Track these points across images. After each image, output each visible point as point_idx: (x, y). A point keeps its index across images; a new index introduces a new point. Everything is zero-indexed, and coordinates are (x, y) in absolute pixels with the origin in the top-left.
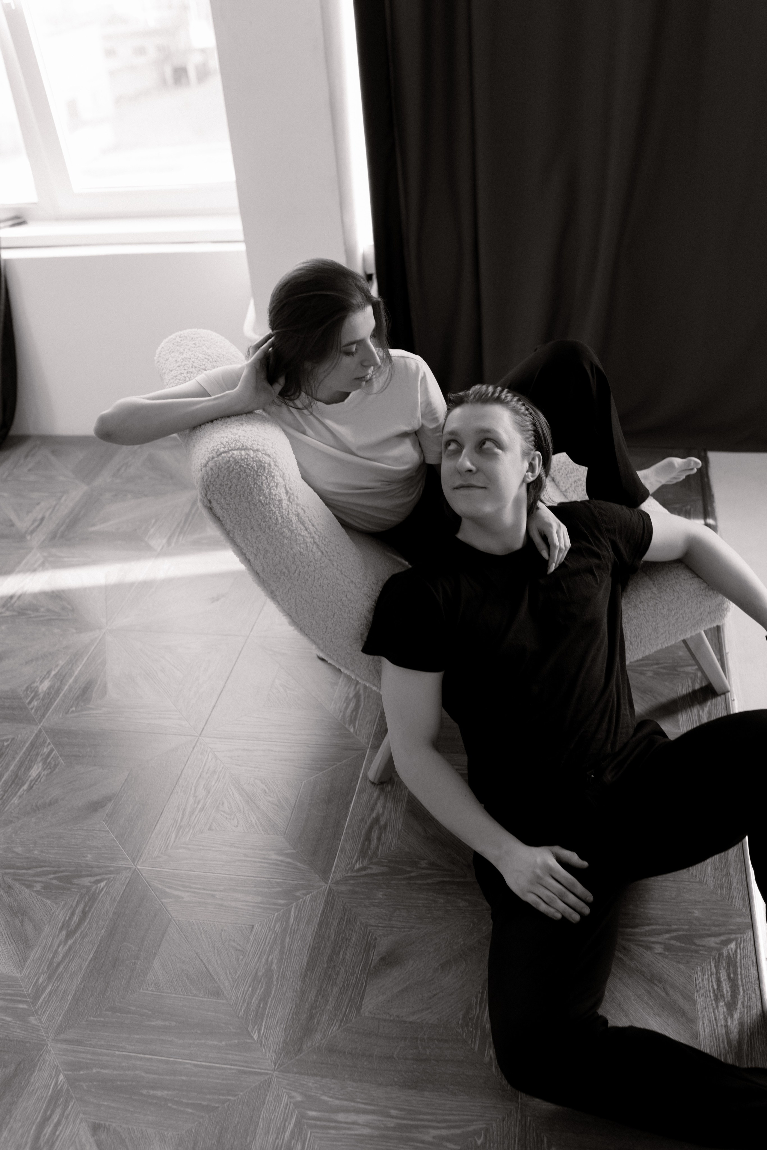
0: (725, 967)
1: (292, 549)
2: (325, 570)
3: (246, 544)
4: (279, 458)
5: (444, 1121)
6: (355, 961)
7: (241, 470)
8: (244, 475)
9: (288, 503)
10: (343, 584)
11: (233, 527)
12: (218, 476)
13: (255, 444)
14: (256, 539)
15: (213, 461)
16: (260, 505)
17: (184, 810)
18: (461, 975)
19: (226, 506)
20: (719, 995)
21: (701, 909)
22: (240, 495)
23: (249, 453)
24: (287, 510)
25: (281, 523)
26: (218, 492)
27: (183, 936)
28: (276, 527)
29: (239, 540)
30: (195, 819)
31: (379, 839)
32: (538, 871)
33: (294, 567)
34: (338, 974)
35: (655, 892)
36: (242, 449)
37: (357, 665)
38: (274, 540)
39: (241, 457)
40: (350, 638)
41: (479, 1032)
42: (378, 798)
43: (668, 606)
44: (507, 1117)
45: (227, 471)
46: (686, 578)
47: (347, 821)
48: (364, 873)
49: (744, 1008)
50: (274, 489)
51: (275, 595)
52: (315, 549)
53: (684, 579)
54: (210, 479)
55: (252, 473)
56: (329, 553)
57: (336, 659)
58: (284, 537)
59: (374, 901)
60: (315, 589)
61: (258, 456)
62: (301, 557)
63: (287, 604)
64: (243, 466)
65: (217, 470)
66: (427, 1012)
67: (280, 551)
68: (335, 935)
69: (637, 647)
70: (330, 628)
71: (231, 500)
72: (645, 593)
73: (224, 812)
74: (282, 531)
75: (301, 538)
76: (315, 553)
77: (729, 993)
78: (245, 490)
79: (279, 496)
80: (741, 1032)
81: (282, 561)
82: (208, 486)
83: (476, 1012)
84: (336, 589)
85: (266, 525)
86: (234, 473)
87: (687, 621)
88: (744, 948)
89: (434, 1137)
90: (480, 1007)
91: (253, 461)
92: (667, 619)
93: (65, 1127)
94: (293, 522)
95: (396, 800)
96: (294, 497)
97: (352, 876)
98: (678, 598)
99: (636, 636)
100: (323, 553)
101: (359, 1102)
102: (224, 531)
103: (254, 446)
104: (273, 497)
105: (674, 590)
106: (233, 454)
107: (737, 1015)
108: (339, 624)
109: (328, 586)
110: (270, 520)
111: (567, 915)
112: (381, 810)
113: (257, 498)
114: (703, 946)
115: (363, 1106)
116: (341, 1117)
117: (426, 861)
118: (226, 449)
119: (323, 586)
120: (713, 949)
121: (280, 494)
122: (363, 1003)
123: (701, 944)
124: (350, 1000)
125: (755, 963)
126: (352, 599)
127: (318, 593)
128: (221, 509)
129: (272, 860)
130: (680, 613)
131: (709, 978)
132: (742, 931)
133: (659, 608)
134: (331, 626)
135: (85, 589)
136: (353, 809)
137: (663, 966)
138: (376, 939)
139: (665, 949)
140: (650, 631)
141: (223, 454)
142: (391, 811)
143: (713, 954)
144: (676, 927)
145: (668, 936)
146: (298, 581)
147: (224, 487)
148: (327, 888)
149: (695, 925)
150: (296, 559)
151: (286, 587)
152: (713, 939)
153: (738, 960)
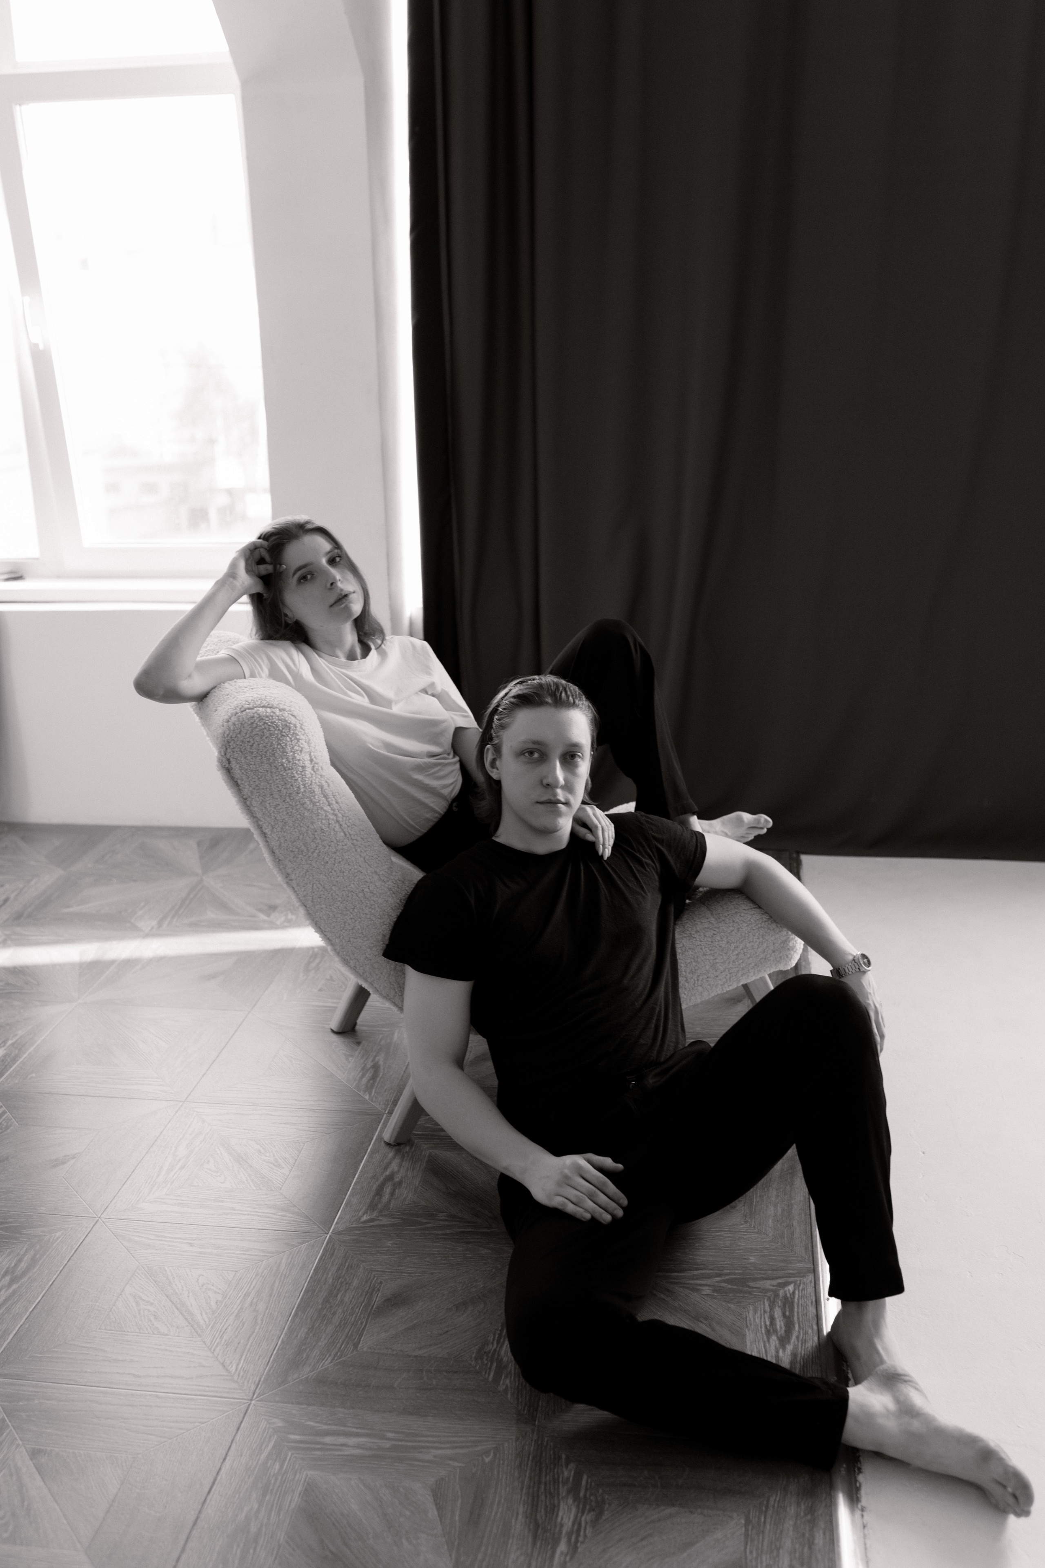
0: (780, 1306)
1: (312, 823)
2: (347, 854)
3: (264, 814)
4: (306, 722)
5: (448, 1442)
6: (354, 1303)
7: (265, 728)
8: (267, 734)
9: (312, 772)
10: (366, 873)
11: (252, 792)
12: (240, 732)
14: (275, 808)
15: (236, 717)
16: (282, 769)
17: (162, 1167)
18: (478, 1314)
19: (245, 767)
20: (772, 1331)
21: (758, 1255)
22: (261, 756)
23: (274, 711)
24: (311, 779)
25: (303, 792)
26: (239, 749)
27: (152, 1281)
28: (298, 796)
29: (256, 809)
30: (173, 1176)
31: (392, 1194)
32: (567, 1171)
33: (313, 845)
34: (334, 1313)
35: (707, 1241)
36: (267, 707)
38: (294, 811)
39: (266, 715)
41: (495, 1364)
42: (394, 1158)
43: (727, 938)
44: (521, 1438)
45: (250, 728)
46: (745, 908)
47: (355, 1179)
48: (372, 1224)
49: (798, 1341)
50: (298, 754)
51: (291, 880)
52: (337, 828)
54: (231, 734)
55: (276, 732)
56: (352, 836)
57: (352, 966)
58: (305, 809)
59: (382, 1249)
60: (335, 874)
61: (284, 715)
62: (322, 834)
63: (303, 889)
64: (267, 724)
65: (240, 724)
66: (436, 1347)
67: (299, 825)
68: (333, 1280)
69: (693, 987)
70: (349, 924)
71: (251, 760)
72: (702, 923)
73: (210, 1170)
74: (304, 802)
75: (323, 812)
76: (337, 832)
77: (783, 1329)
78: (267, 750)
79: (303, 762)
80: (792, 1363)
81: (301, 837)
82: (229, 742)
83: (492, 1346)
84: (357, 877)
85: (286, 793)
86: (257, 729)
87: (749, 958)
88: (803, 1289)
89: (435, 1456)
90: (498, 1342)
91: (279, 720)
92: (726, 953)
94: (316, 792)
95: (414, 1159)
96: (319, 767)
97: (357, 1227)
98: (738, 929)
99: (692, 972)
100: (345, 835)
101: (349, 1427)
102: (241, 799)
103: (281, 705)
104: (297, 762)
105: (733, 921)
106: (258, 710)
107: (789, 1348)
108: (359, 919)
109: (349, 872)
110: (291, 787)
111: (597, 1216)
112: (396, 1169)
113: (280, 760)
114: (757, 1288)
115: (355, 1430)
116: (328, 1440)
117: (444, 1214)
118: (251, 706)
119: (344, 872)
120: (768, 1290)
121: (305, 761)
122: (362, 1339)
123: (754, 1286)
124: (346, 1337)
125: (814, 1303)
126: (375, 892)
127: (338, 879)
128: (241, 770)
129: (263, 1213)
130: (741, 947)
131: (761, 1315)
132: (802, 1275)
133: (717, 940)
134: (349, 921)
135: (54, 966)
136: (364, 1167)
137: (710, 1305)
138: (381, 1283)
139: (715, 1290)
140: (707, 967)
141: (247, 710)
142: (408, 1168)
143: (769, 1294)
144: (728, 1271)
145: (718, 1279)
146: (317, 863)
147: (246, 745)
148: (327, 1238)
149: (750, 1270)
150: (316, 836)
151: (303, 869)
152: (769, 1282)
153: (796, 1300)
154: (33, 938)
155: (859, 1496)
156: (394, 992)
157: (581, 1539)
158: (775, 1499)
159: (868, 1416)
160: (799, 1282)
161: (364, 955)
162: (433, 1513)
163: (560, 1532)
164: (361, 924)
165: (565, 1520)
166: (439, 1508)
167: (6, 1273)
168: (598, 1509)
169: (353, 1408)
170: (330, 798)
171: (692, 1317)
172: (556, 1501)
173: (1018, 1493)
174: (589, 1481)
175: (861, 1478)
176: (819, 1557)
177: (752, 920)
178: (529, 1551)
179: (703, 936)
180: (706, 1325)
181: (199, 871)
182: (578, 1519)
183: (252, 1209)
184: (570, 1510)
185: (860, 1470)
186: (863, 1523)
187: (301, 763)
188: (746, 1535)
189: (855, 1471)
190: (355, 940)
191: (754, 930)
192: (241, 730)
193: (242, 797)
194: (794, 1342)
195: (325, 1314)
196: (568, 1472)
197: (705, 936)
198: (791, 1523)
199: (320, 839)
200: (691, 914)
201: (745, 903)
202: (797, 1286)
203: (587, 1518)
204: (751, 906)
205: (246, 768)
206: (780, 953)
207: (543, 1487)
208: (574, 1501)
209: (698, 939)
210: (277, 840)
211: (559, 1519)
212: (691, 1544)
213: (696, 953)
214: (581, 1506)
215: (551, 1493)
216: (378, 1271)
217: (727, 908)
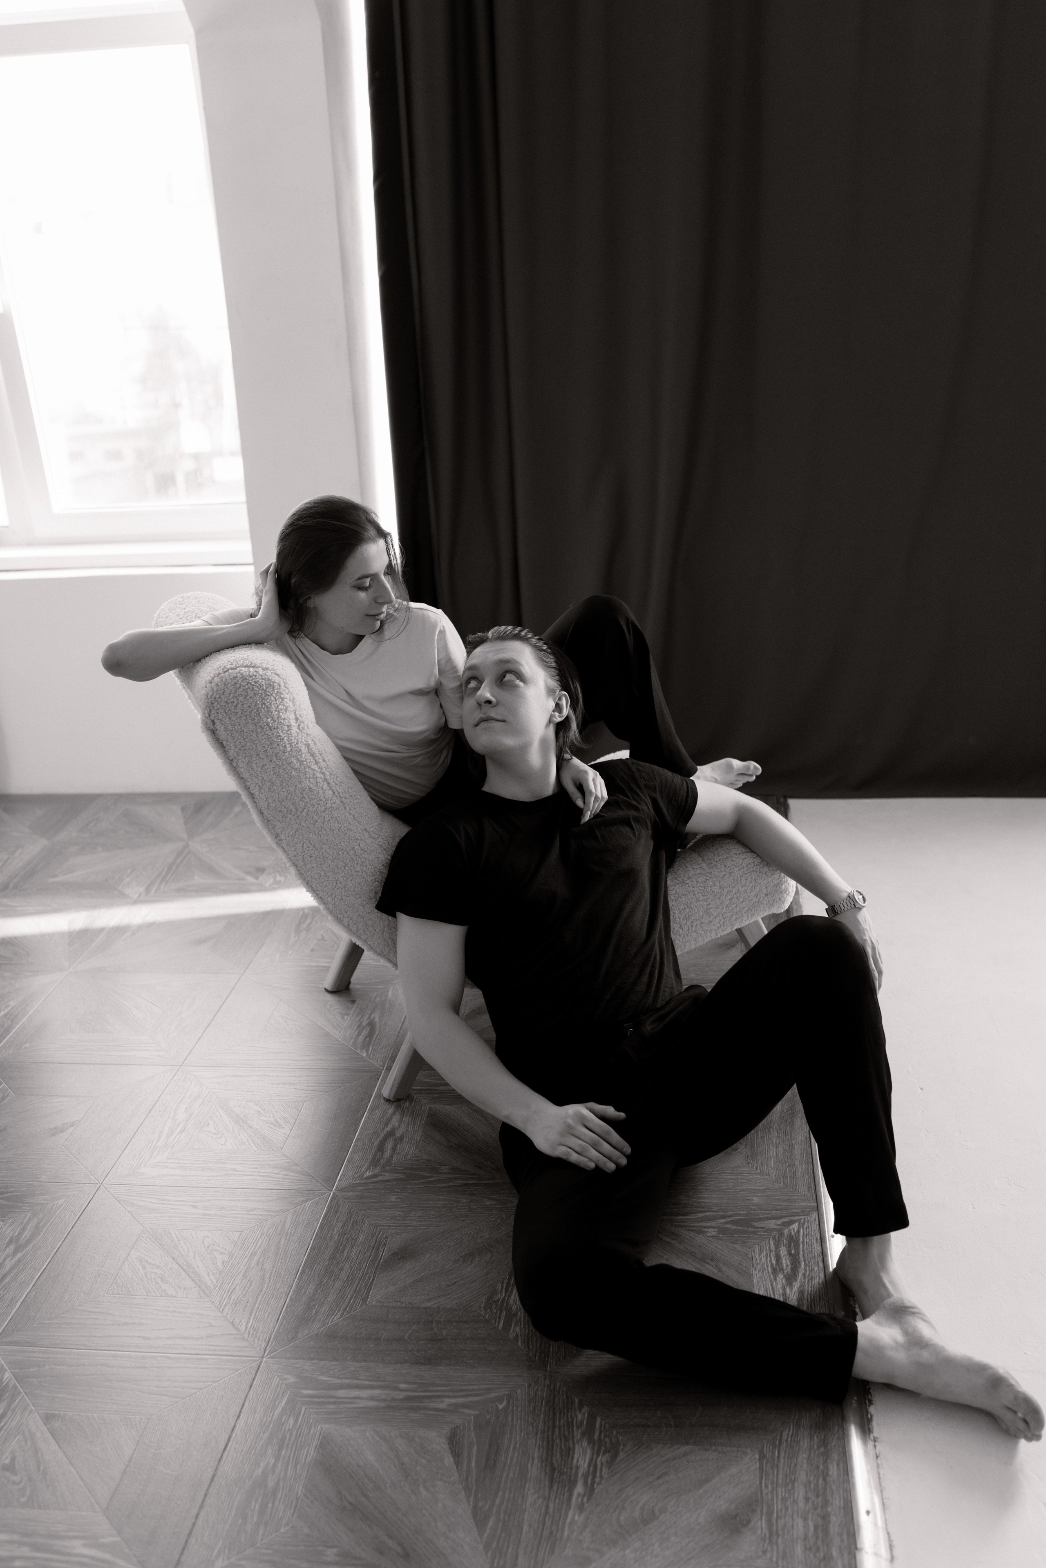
0: (786, 1245)
1: (300, 782)
2: (336, 812)
3: (250, 775)
4: (289, 680)
5: (461, 1391)
6: (361, 1258)
7: (249, 688)
8: (251, 694)
9: (298, 731)
10: (356, 831)
11: (238, 753)
12: (224, 692)
13: (263, 663)
14: (262, 768)
15: (219, 677)
16: (268, 729)
17: (161, 1131)
18: (485, 1265)
19: (230, 727)
20: (778, 1269)
21: (761, 1196)
22: (246, 716)
23: (258, 671)
24: (297, 738)
25: (289, 752)
26: (223, 710)
27: (158, 1244)
28: (284, 755)
29: (242, 770)
30: (174, 1140)
31: (394, 1149)
32: (570, 1121)
33: (302, 804)
34: (342, 1269)
35: (710, 1184)
36: (250, 667)
37: (371, 932)
38: (281, 771)
39: (249, 673)
40: (363, 896)
41: (504, 1313)
42: (394, 1113)
43: (720, 882)
44: (533, 1384)
45: (233, 688)
46: (738, 853)
47: (356, 1136)
48: (375, 1180)
49: (805, 1278)
50: (283, 713)
51: (281, 840)
52: (325, 786)
53: (736, 854)
54: (214, 695)
55: (260, 692)
56: (341, 794)
57: (346, 924)
58: (293, 768)
59: (385, 1204)
60: (325, 832)
61: (267, 674)
62: (310, 793)
63: (293, 849)
64: (251, 683)
65: (223, 685)
66: (445, 1298)
67: (287, 784)
68: (339, 1236)
69: (688, 933)
70: (341, 883)
71: (236, 720)
72: (694, 869)
74: (290, 761)
75: (310, 771)
76: (325, 790)
77: (789, 1267)
78: (252, 710)
79: (288, 721)
80: (800, 1300)
81: (289, 796)
83: (501, 1295)
84: (347, 835)
85: (273, 752)
86: (241, 690)
87: (742, 902)
88: (808, 1227)
89: (449, 1405)
90: (506, 1292)
91: (262, 679)
92: (719, 898)
93: (11, 1419)
94: (303, 751)
95: (414, 1114)
96: (304, 725)
97: (360, 1183)
98: (730, 873)
99: (686, 918)
100: (334, 793)
101: (362, 1380)
102: (227, 760)
103: (264, 664)
104: (282, 721)
105: (725, 866)
106: (241, 670)
107: (796, 1285)
108: (351, 877)
109: (339, 830)
110: (277, 747)
111: (601, 1165)
112: (397, 1124)
113: (265, 720)
114: (761, 1228)
115: (367, 1383)
116: (341, 1393)
117: (447, 1167)
118: (234, 666)
119: (333, 830)
120: (773, 1230)
121: (290, 719)
122: (370, 1293)
123: (759, 1226)
124: (355, 1292)
125: (819, 1240)
126: (366, 849)
127: (327, 838)
128: (226, 731)
129: (266, 1173)
130: (734, 893)
131: (767, 1254)
132: (806, 1213)
133: (709, 886)
134: (341, 879)
135: (43, 936)
136: (364, 1124)
137: (716, 1247)
138: (387, 1237)
139: (719, 1232)
140: (701, 913)
141: (230, 671)
142: (408, 1124)
143: (773, 1234)
144: (732, 1213)
145: (723, 1221)
146: (307, 822)
147: (230, 705)
148: (331, 1194)
149: (754, 1210)
150: (304, 795)
151: (293, 828)
152: (773, 1221)
153: (801, 1238)
154: (19, 909)
155: (870, 1427)
156: (388, 949)
157: (597, 1480)
158: (788, 1435)
159: (878, 1349)
160: (803, 1220)
161: (357, 913)
162: (449, 1460)
163: (577, 1474)
164: (352, 882)
165: (581, 1462)
166: (456, 1456)
167: (10, 1242)
168: (614, 1451)
169: (365, 1361)
170: (316, 756)
171: (699, 1259)
172: (571, 1444)
173: (1028, 1419)
174: (603, 1423)
175: (872, 1409)
176: (834, 1488)
177: (743, 864)
178: (547, 1493)
179: (695, 882)
180: (713, 1266)
181: (185, 836)
182: (594, 1461)
183: (255, 1170)
184: (585, 1454)
185: (871, 1402)
186: (876, 1454)
187: (287, 722)
188: (761, 1469)
189: (866, 1403)
190: (347, 898)
191: (745, 874)
192: (224, 691)
193: (228, 759)
194: (801, 1279)
195: (332, 1271)
196: (581, 1416)
197: (698, 882)
198: (805, 1456)
199: (309, 797)
200: (682, 861)
201: (736, 847)
202: (801, 1225)
203: (602, 1459)
204: (741, 851)
205: (231, 729)
206: (773, 895)
207: (557, 1431)
208: (589, 1443)
209: (691, 885)
210: (266, 801)
211: (575, 1461)
212: (707, 1480)
213: (689, 899)
214: (596, 1448)
215: (565, 1437)
216: (383, 1226)
217: (718, 853)
